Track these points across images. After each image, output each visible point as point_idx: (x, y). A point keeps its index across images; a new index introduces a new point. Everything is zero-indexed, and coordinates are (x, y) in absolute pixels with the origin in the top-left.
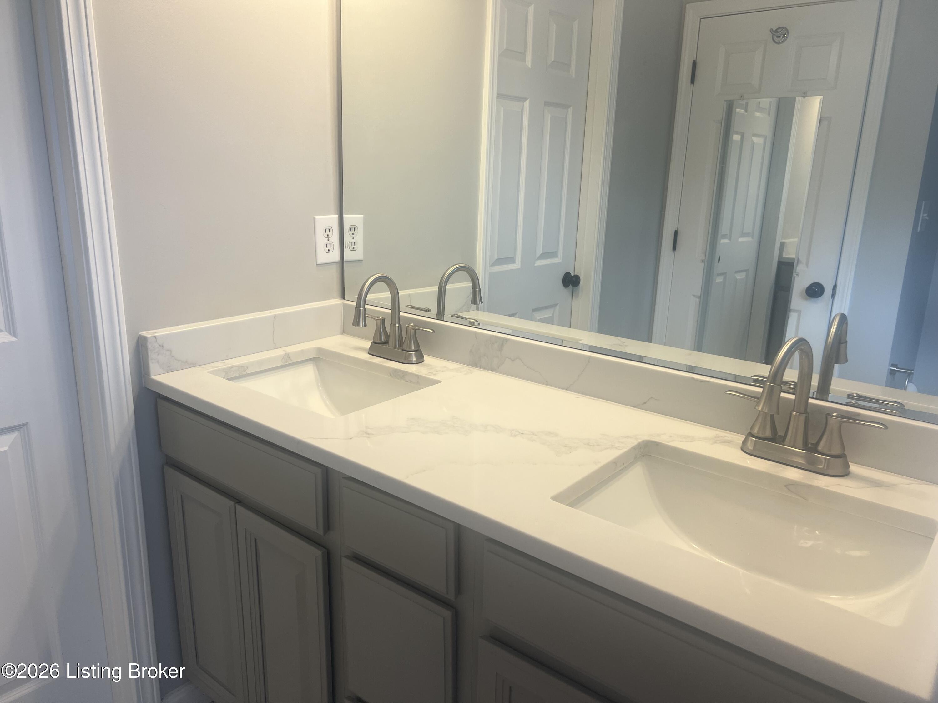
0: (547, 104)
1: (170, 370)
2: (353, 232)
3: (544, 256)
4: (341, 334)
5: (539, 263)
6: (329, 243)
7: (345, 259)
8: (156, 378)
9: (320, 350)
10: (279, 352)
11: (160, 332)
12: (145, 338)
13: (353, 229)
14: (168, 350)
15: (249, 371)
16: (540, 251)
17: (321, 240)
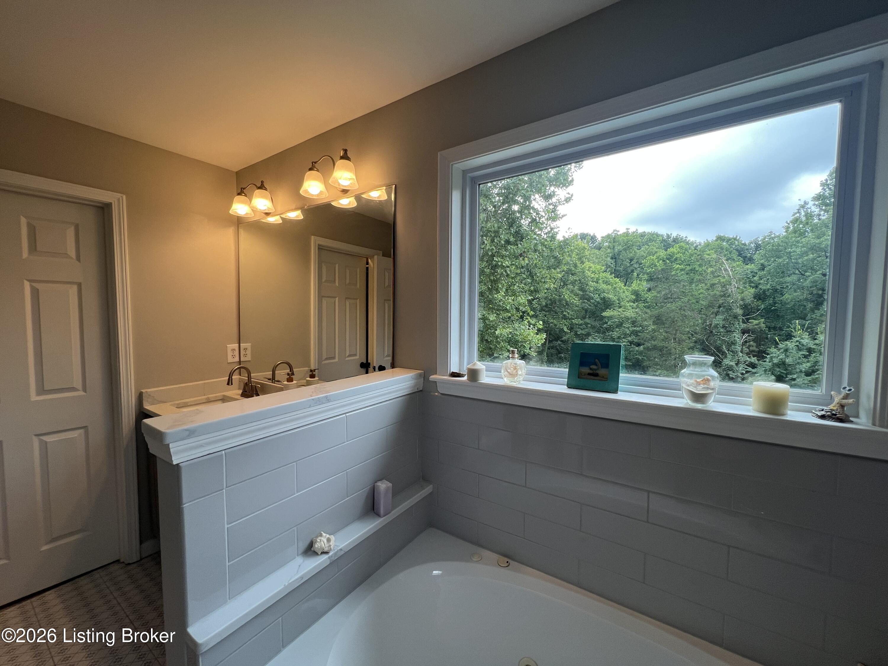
0: (346, 298)
1: (153, 404)
2: (245, 350)
3: (350, 356)
4: (238, 389)
5: (347, 359)
6: (233, 355)
7: (241, 360)
8: (146, 407)
9: (224, 396)
10: (206, 397)
11: (149, 390)
12: (142, 392)
13: (245, 349)
14: (153, 397)
15: (188, 404)
16: (347, 354)
17: (230, 354)
